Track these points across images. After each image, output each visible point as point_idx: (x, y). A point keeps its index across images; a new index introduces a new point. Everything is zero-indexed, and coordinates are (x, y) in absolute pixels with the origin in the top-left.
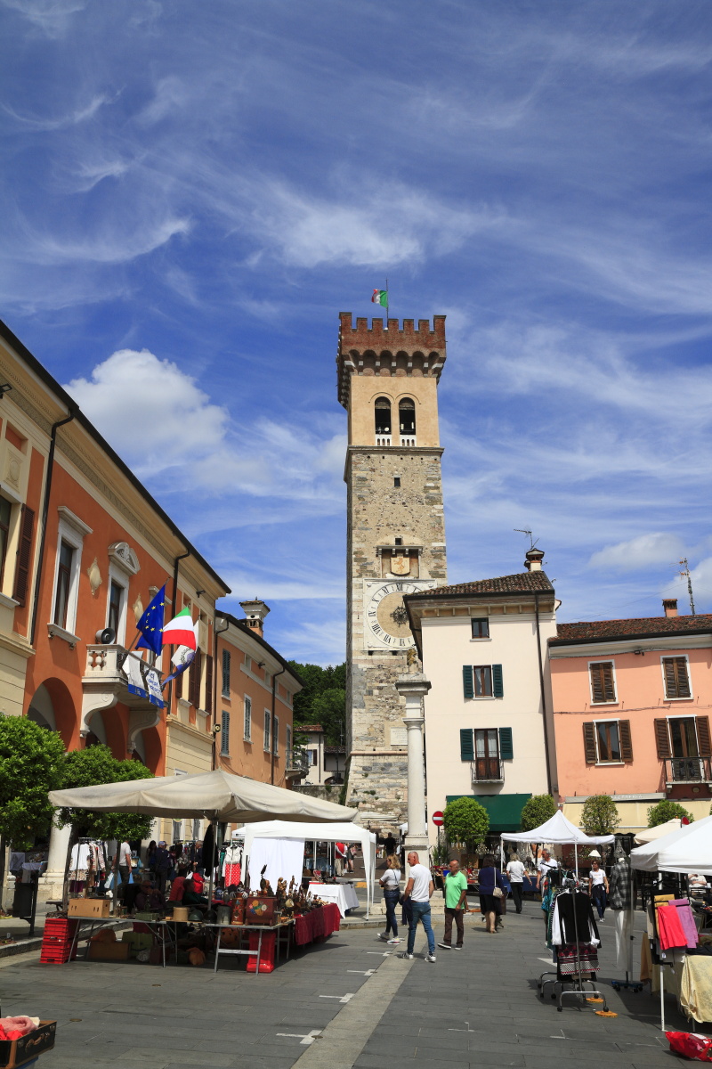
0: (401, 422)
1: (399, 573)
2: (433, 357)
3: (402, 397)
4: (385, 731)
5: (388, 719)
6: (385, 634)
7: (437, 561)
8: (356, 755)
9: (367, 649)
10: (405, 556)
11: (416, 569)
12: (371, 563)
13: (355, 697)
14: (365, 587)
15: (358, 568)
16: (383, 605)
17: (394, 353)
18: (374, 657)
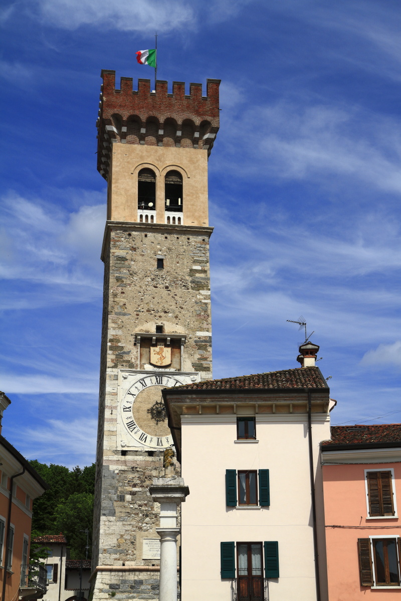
0: (167, 197)
1: (158, 364)
2: (205, 126)
3: (169, 169)
4: (137, 543)
5: (140, 528)
6: (141, 432)
7: (201, 352)
8: (102, 570)
9: (120, 449)
10: (166, 346)
11: (178, 360)
12: (129, 352)
13: (105, 503)
14: (120, 378)
15: (114, 357)
16: (139, 400)
17: (162, 120)
18: (128, 458)
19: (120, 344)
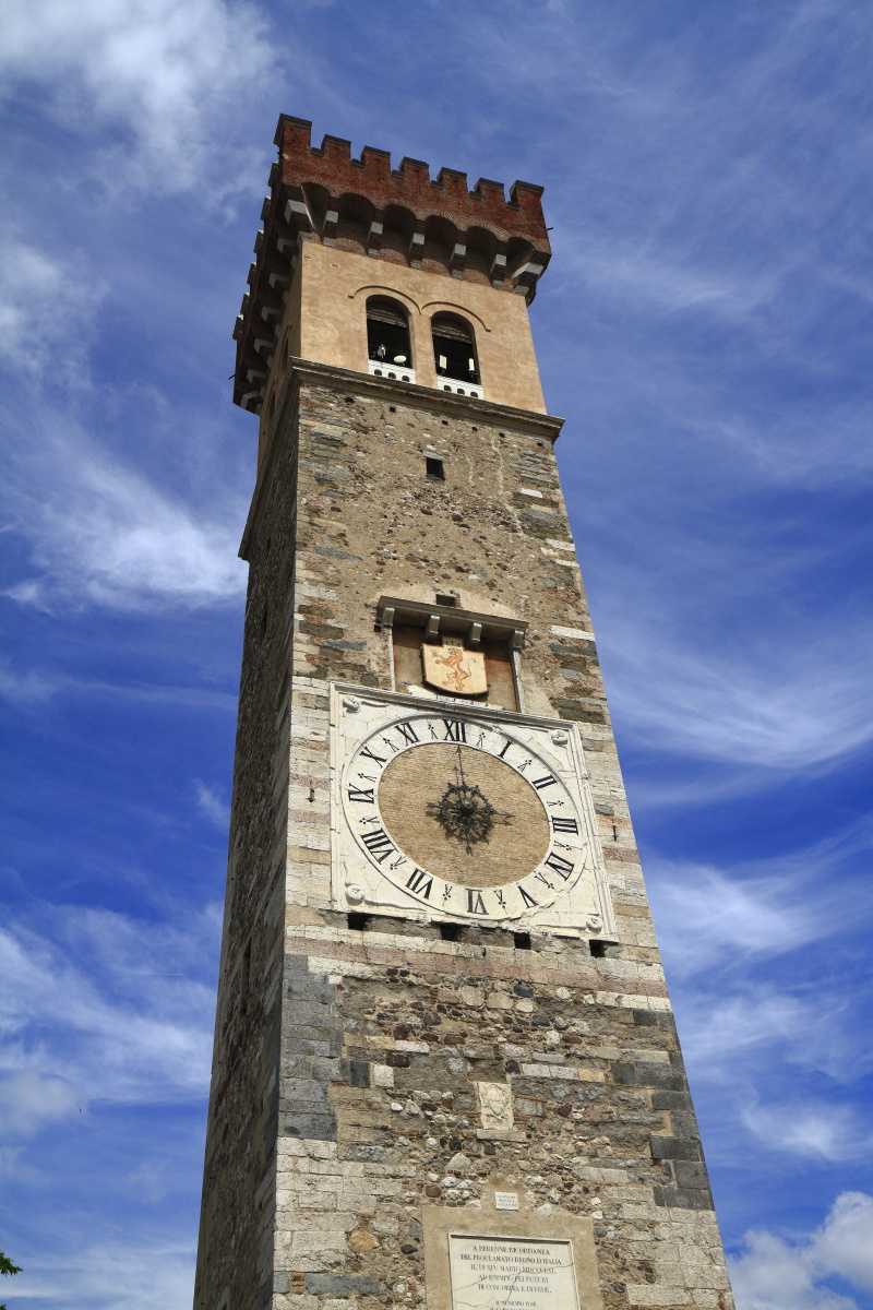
0: (438, 354)
1: (451, 688)
2: (518, 250)
3: (439, 308)
4: (427, 1251)
5: (435, 1193)
6: (411, 866)
7: (573, 674)
9: (343, 906)
10: (470, 647)
13: (294, 1089)
14: (337, 710)
15: (313, 650)
17: (421, 216)
18: (374, 938)
19: (330, 622)
